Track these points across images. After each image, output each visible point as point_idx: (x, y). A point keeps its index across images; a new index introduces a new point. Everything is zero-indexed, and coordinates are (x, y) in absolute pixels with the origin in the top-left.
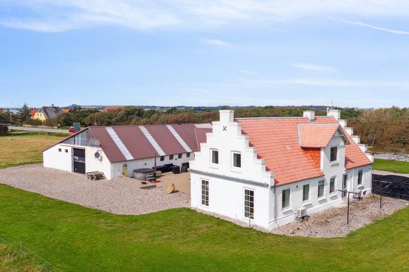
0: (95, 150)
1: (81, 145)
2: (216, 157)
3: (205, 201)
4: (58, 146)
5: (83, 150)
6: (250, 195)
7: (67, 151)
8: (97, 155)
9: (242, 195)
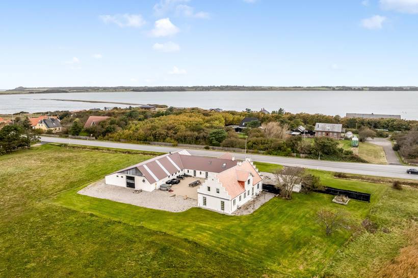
0: (142, 178)
1: (132, 174)
2: (209, 189)
3: (205, 203)
4: (117, 174)
5: (134, 178)
6: (223, 203)
7: (122, 177)
8: (144, 181)
9: (220, 203)
